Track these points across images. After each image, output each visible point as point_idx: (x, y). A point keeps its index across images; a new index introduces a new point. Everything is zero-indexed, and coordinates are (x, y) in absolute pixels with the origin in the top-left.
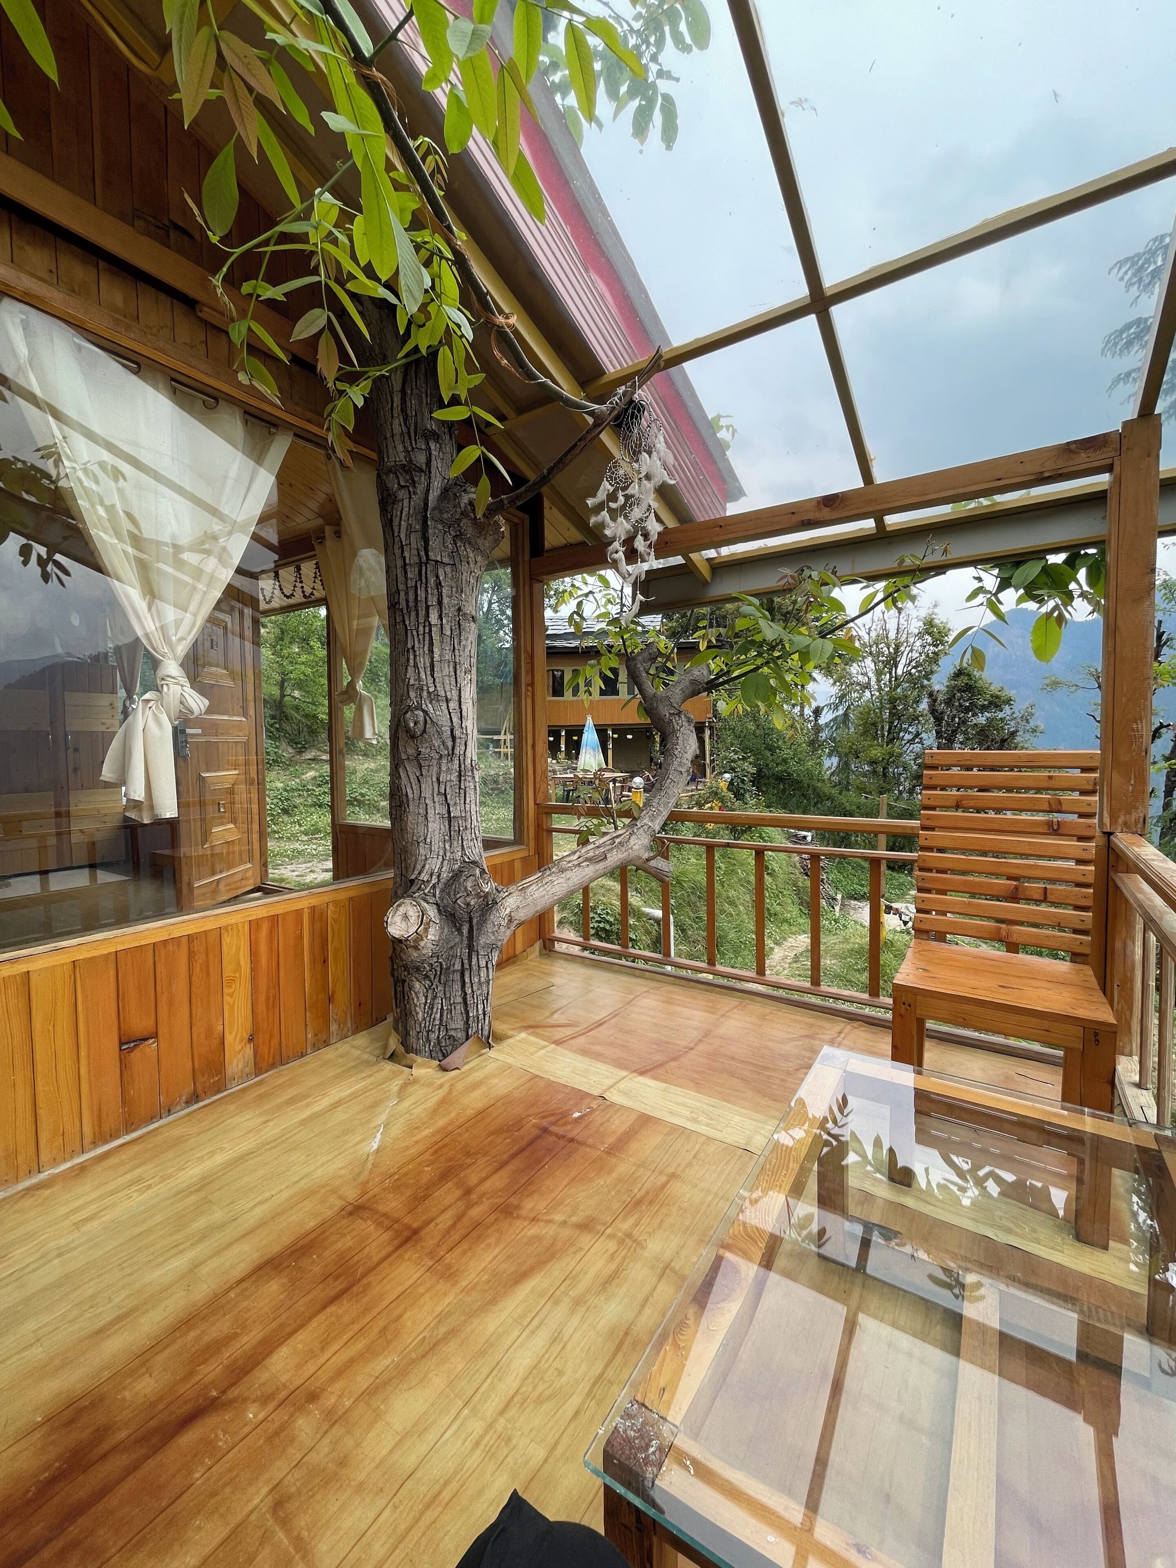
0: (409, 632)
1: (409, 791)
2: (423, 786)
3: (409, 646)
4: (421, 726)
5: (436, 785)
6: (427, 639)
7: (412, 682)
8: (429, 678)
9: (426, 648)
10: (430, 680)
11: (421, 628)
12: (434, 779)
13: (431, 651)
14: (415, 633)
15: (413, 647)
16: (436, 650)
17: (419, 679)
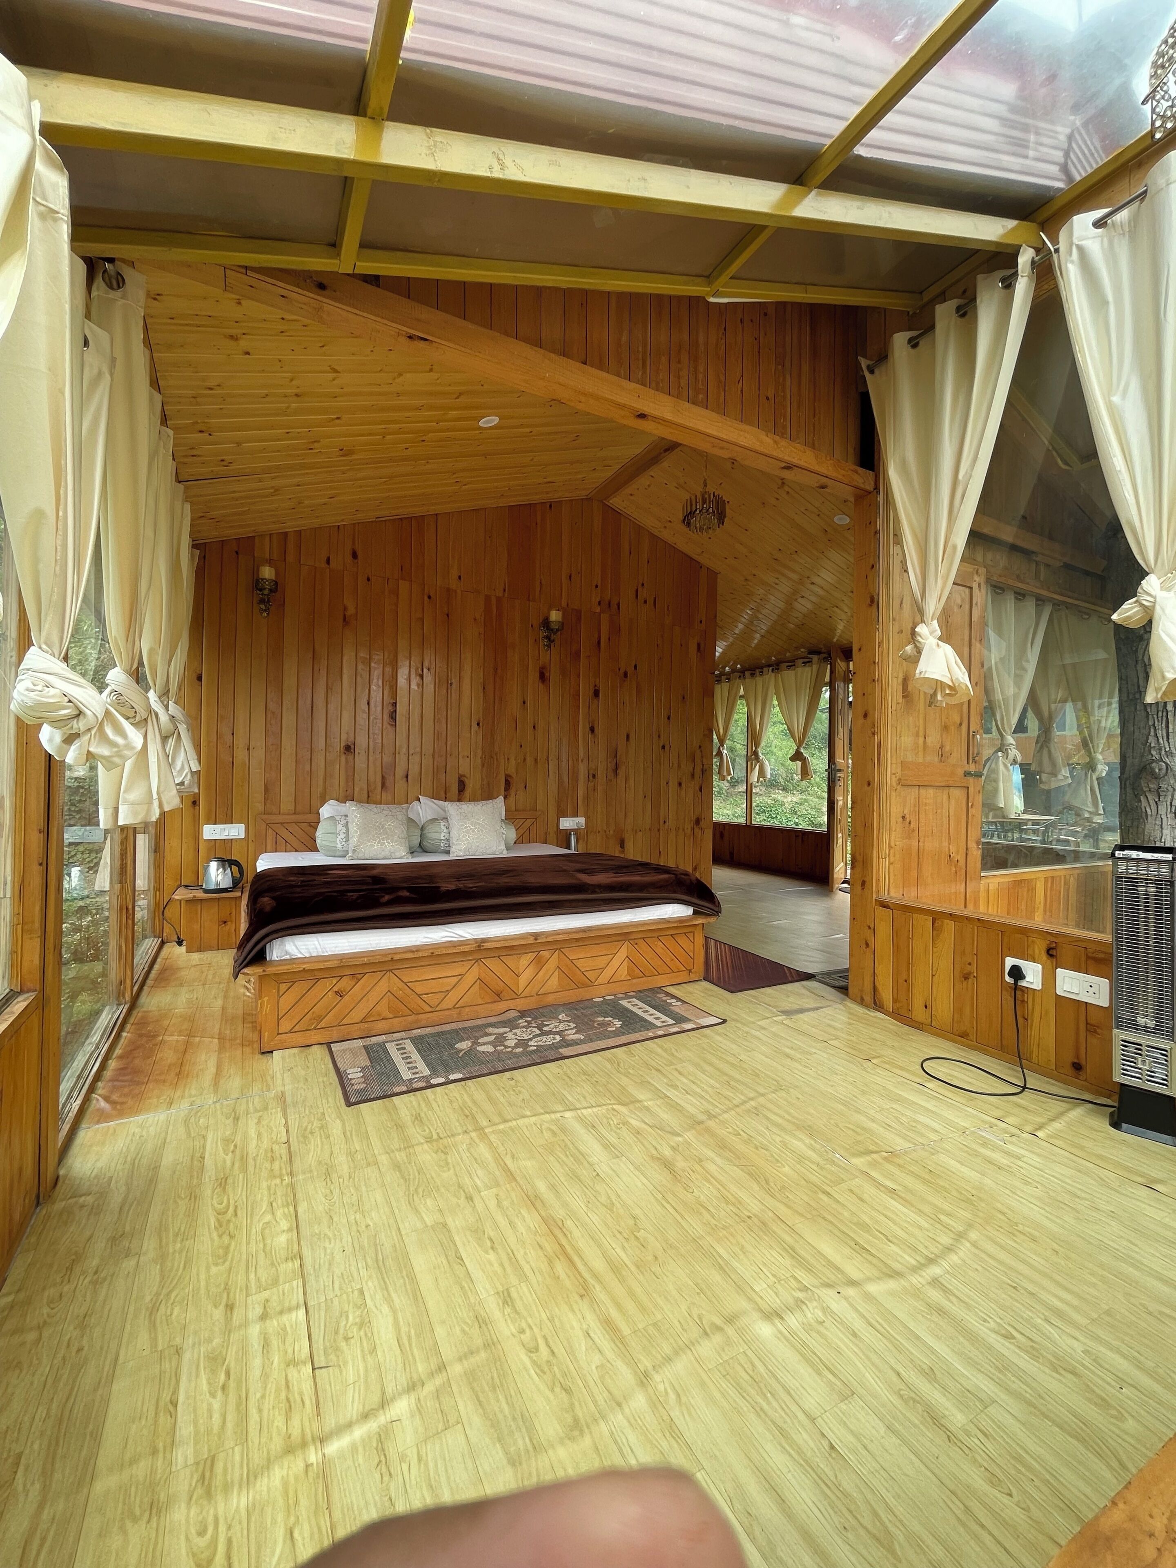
0: (1150, 717)
1: (1148, 810)
2: (1160, 807)
3: (1151, 723)
4: (1164, 771)
5: (1169, 807)
6: (1164, 718)
7: (1153, 745)
8: (1166, 742)
9: (1164, 725)
10: (1166, 744)
11: (1160, 714)
12: (1169, 803)
13: (1167, 727)
14: (1155, 716)
15: (1154, 725)
16: (1170, 726)
17: (1158, 742)
